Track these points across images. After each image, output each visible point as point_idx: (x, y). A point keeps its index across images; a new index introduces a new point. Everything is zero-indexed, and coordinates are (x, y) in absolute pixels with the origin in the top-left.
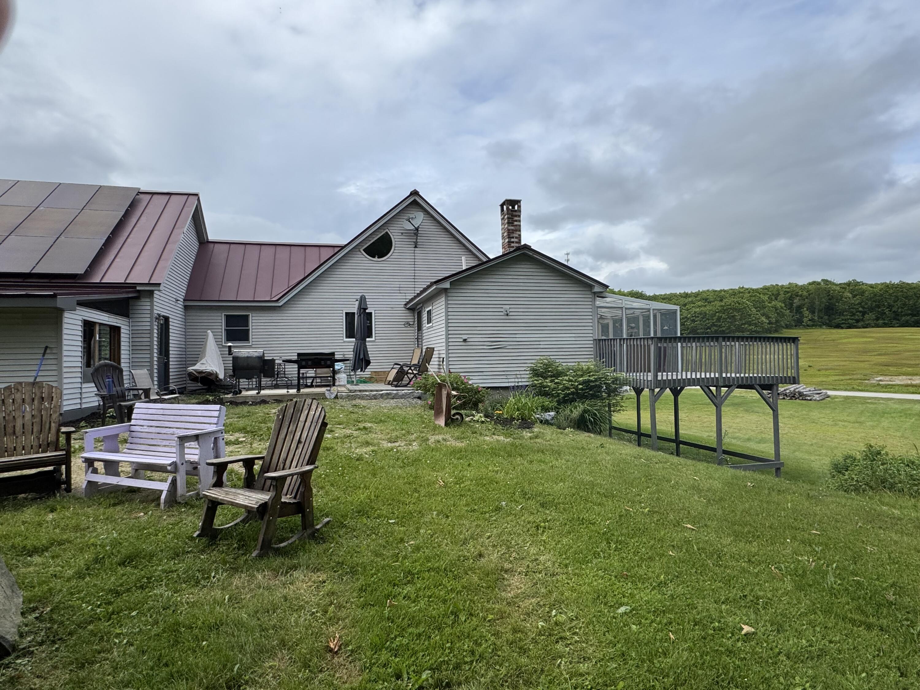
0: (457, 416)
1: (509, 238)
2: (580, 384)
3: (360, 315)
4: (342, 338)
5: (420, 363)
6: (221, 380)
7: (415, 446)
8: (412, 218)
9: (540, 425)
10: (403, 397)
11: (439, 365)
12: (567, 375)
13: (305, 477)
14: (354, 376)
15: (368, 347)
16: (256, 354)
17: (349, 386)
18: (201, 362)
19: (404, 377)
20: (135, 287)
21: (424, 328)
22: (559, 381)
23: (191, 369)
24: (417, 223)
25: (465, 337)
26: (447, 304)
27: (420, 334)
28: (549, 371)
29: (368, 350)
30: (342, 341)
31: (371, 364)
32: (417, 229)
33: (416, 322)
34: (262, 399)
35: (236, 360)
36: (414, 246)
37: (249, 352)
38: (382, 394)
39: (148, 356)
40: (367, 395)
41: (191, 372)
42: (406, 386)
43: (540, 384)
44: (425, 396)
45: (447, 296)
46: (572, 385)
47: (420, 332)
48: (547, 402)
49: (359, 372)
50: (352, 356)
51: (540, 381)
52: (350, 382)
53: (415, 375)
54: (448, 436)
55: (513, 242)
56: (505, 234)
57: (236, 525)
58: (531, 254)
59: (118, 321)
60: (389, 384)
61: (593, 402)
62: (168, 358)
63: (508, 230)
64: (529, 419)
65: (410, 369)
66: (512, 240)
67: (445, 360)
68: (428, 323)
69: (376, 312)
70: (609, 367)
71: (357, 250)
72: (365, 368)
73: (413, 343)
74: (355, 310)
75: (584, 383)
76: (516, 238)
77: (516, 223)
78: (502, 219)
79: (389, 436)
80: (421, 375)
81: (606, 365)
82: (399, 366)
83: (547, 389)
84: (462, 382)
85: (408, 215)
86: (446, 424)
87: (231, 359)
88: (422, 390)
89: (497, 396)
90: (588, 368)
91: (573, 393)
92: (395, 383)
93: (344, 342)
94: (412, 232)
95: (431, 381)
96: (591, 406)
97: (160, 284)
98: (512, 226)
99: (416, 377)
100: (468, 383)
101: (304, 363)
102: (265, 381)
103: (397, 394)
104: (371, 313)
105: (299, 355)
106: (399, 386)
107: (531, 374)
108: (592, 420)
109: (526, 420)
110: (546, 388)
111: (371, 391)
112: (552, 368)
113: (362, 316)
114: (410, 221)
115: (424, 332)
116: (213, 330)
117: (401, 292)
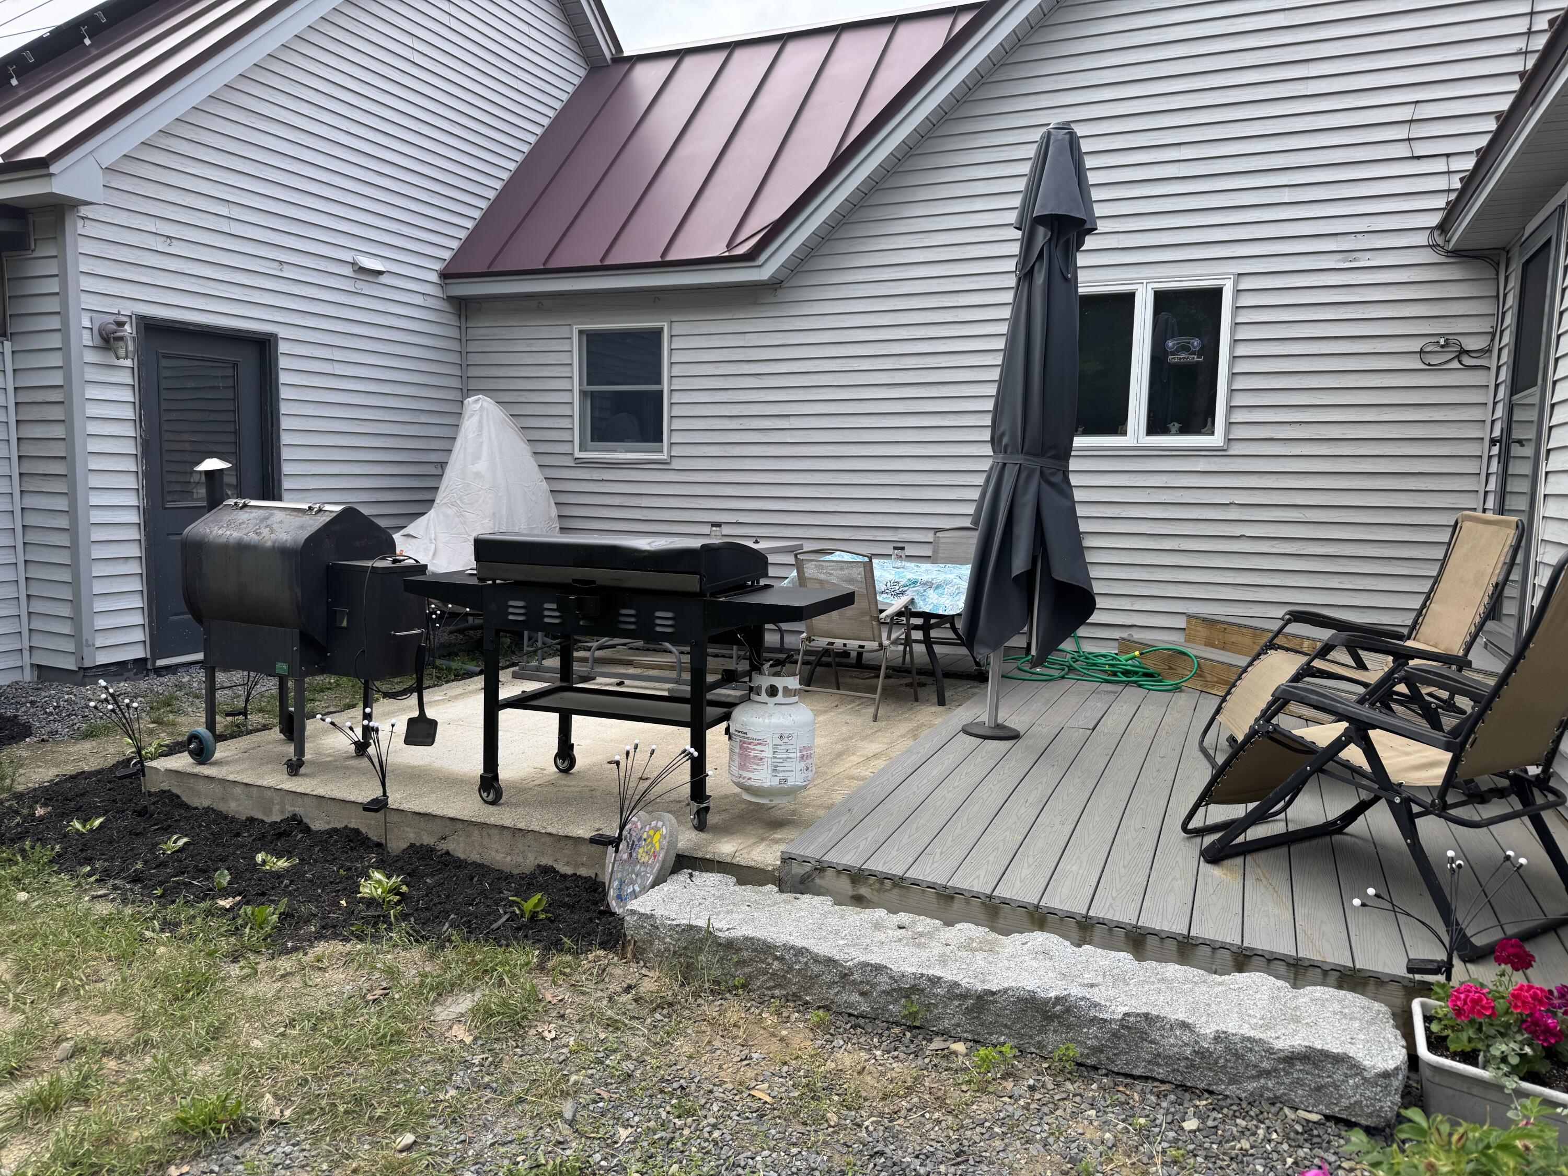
31: (1097, 613)
33: (1506, 338)
34: (290, 810)
47: (1531, 396)
73: (1469, 466)
104: (1217, 293)
117: (1421, 149)
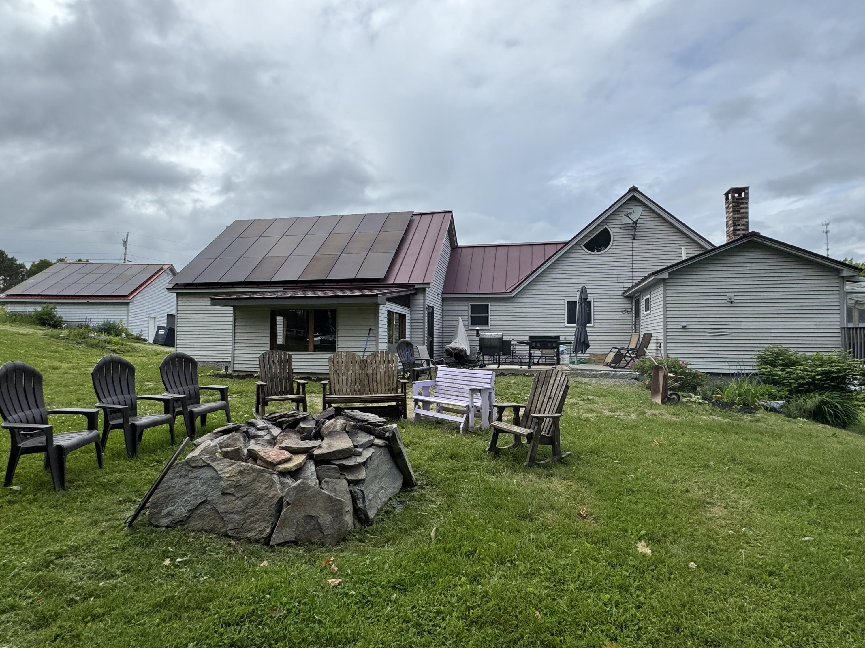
0: (674, 396)
1: (734, 226)
2: (818, 375)
3: (581, 304)
4: (563, 324)
5: (638, 347)
6: (468, 356)
7: (633, 416)
8: (631, 213)
9: (765, 412)
10: (620, 377)
11: (657, 350)
12: (802, 365)
13: (555, 420)
14: (575, 358)
15: (588, 331)
16: (497, 337)
17: (571, 365)
18: (455, 341)
19: (621, 360)
20: (414, 286)
21: (642, 315)
22: (792, 370)
23: (448, 346)
24: (635, 217)
25: (684, 324)
26: (665, 294)
27: (638, 321)
28: (780, 360)
29: (588, 334)
30: (564, 326)
31: (590, 347)
32: (635, 223)
33: (634, 310)
34: (501, 372)
35: (482, 340)
36: (632, 238)
37: (491, 335)
38: (601, 374)
39: (422, 336)
40: (588, 374)
41: (448, 349)
42: (623, 368)
43: (768, 372)
44: (642, 377)
45: (665, 286)
46: (808, 375)
47: (638, 318)
48: (774, 390)
49: (579, 354)
50: (573, 339)
51: (769, 369)
52: (573, 363)
53: (633, 359)
54: (664, 412)
55: (739, 230)
56: (730, 222)
57: (509, 448)
58: (760, 241)
59: (405, 311)
60: (607, 365)
61: (835, 394)
62: (433, 338)
63: (734, 218)
64: (752, 405)
65: (628, 352)
66: (738, 228)
67: (662, 345)
68: (646, 311)
69: (595, 300)
70: (857, 358)
71: (578, 246)
72: (585, 351)
73: (630, 329)
74: (577, 299)
75: (823, 373)
76: (743, 225)
77: (742, 211)
78: (727, 208)
79: (610, 407)
80: (638, 358)
81: (854, 356)
82: (617, 350)
83: (777, 378)
84: (680, 367)
85: (626, 210)
86: (663, 402)
87: (479, 339)
88: (639, 372)
89: (718, 381)
90: (830, 359)
91: (808, 383)
92: (613, 365)
93: (566, 327)
94: (631, 225)
95: (648, 363)
96: (832, 398)
97: (430, 283)
98: (738, 214)
99: (634, 360)
100: (686, 367)
101: (534, 344)
102: (503, 358)
103: (615, 374)
104: (591, 301)
105: (530, 337)
106: (617, 368)
107: (759, 362)
108: (832, 412)
109: (748, 405)
110: (775, 376)
111: (592, 370)
112: (784, 357)
113: (583, 304)
114: (628, 217)
115: (642, 318)
116: (463, 317)
117: (619, 281)
